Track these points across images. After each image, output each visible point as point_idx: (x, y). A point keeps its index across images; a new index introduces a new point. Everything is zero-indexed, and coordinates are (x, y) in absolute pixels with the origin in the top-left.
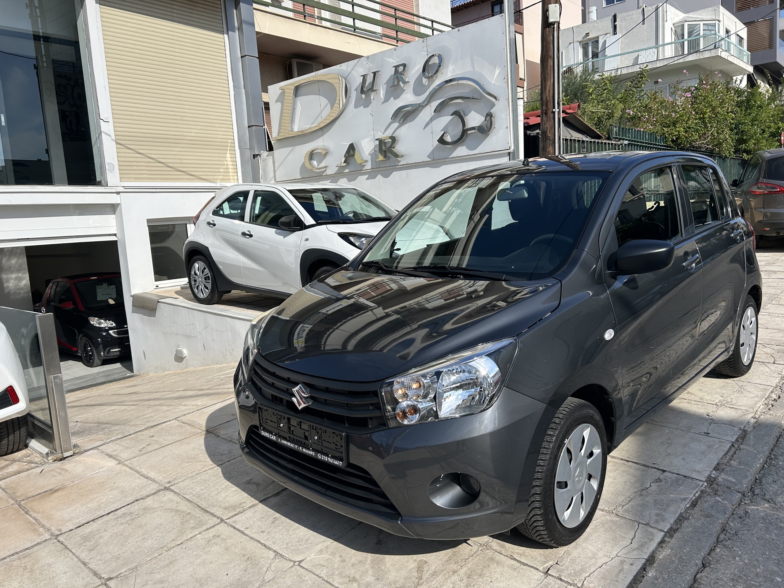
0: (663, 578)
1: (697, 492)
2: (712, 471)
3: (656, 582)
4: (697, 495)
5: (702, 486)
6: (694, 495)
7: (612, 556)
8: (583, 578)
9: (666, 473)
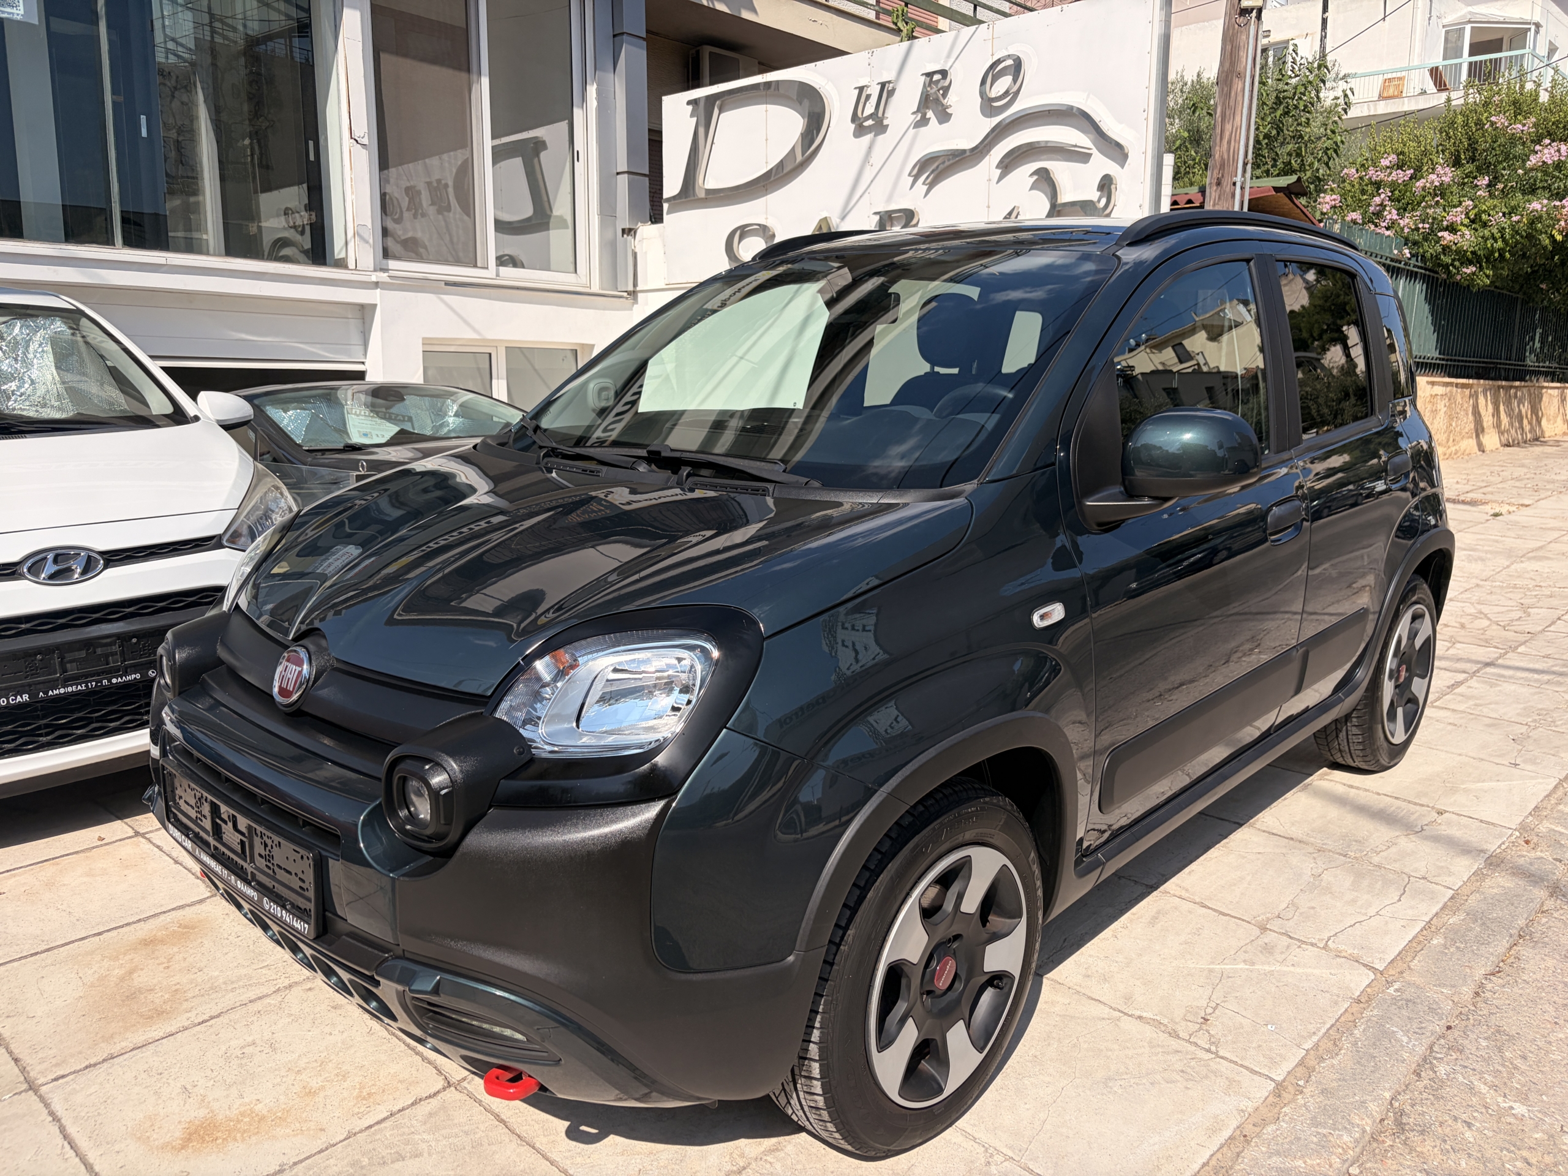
0: (1458, 948)
1: (1503, 843)
2: (1527, 817)
3: (1446, 951)
4: (1503, 847)
5: (1511, 835)
6: (1499, 847)
7: (1369, 915)
8: (1326, 938)
9: (1447, 814)
